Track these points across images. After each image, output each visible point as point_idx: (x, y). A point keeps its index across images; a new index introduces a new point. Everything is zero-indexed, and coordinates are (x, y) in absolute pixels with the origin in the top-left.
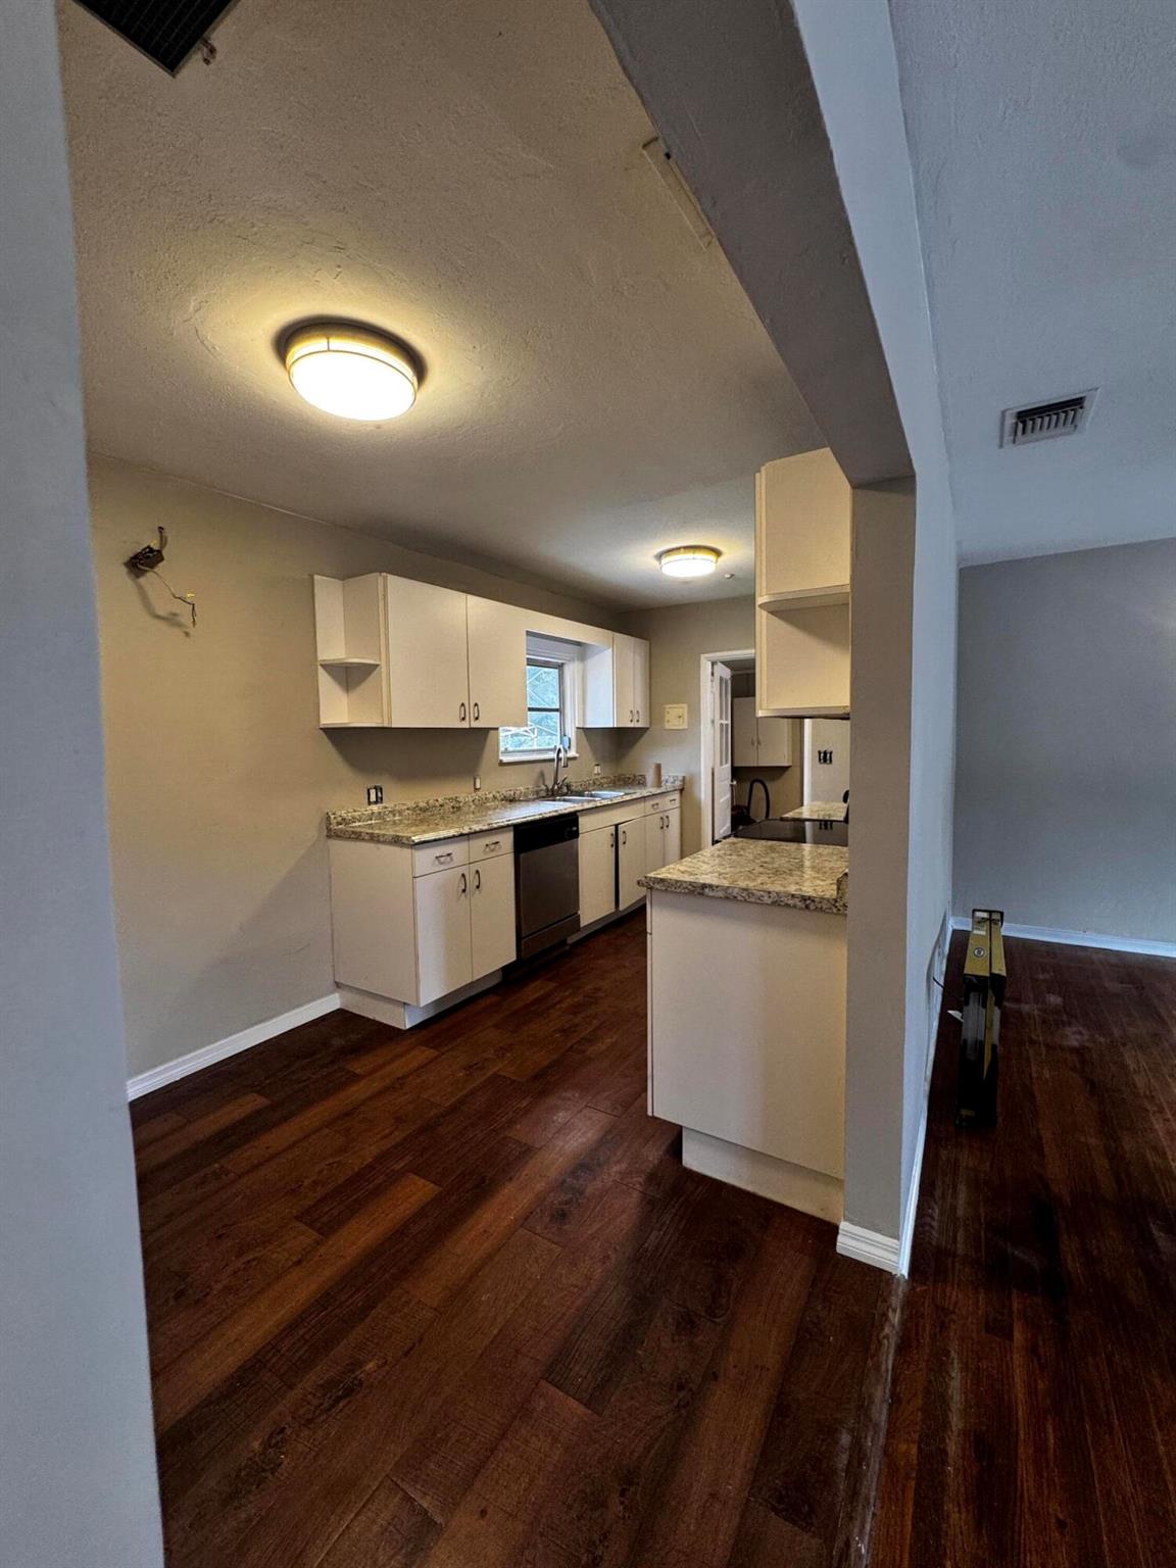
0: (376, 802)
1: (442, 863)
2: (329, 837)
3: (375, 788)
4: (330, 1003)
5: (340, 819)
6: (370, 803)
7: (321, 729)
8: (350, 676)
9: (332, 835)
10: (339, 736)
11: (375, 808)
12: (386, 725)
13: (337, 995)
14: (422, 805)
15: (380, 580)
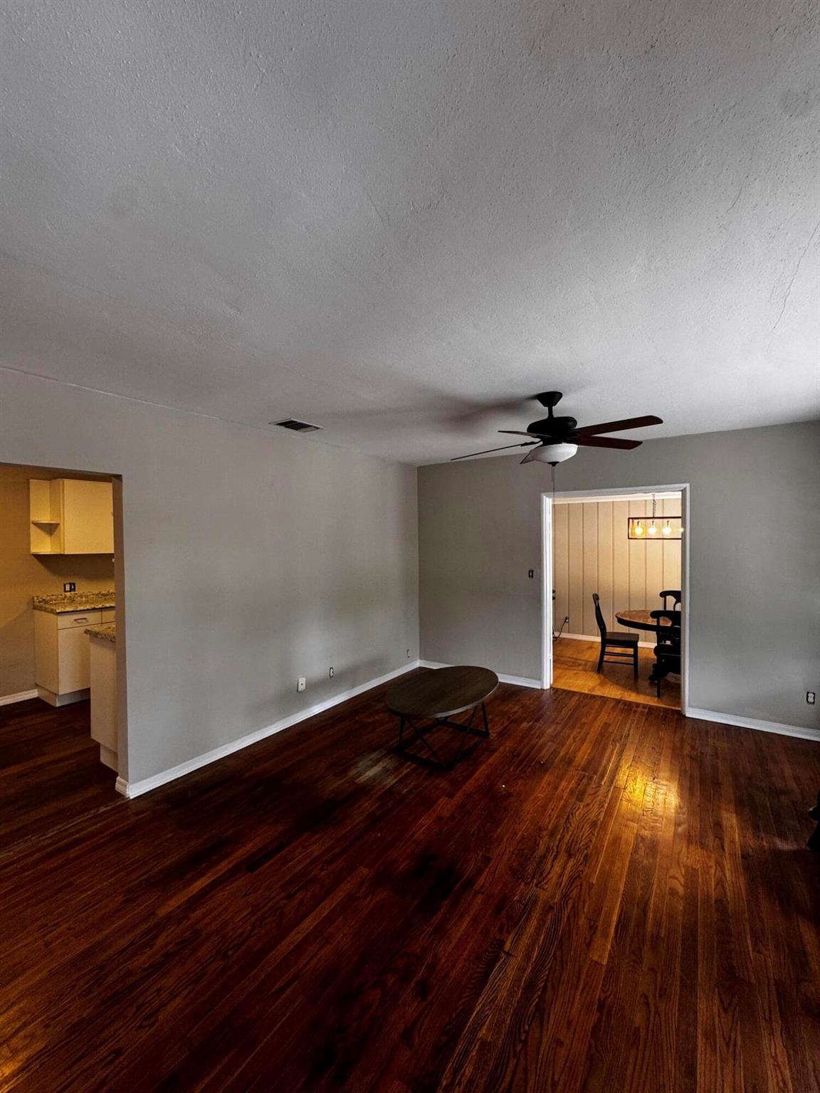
0: (70, 591)
1: (79, 623)
2: (34, 608)
3: (70, 584)
4: (34, 694)
5: (41, 600)
6: (65, 591)
7: (33, 555)
8: (50, 529)
9: (35, 608)
10: (42, 558)
11: (68, 594)
12: (62, 553)
13: (36, 690)
14: (104, 592)
15: (61, 482)
